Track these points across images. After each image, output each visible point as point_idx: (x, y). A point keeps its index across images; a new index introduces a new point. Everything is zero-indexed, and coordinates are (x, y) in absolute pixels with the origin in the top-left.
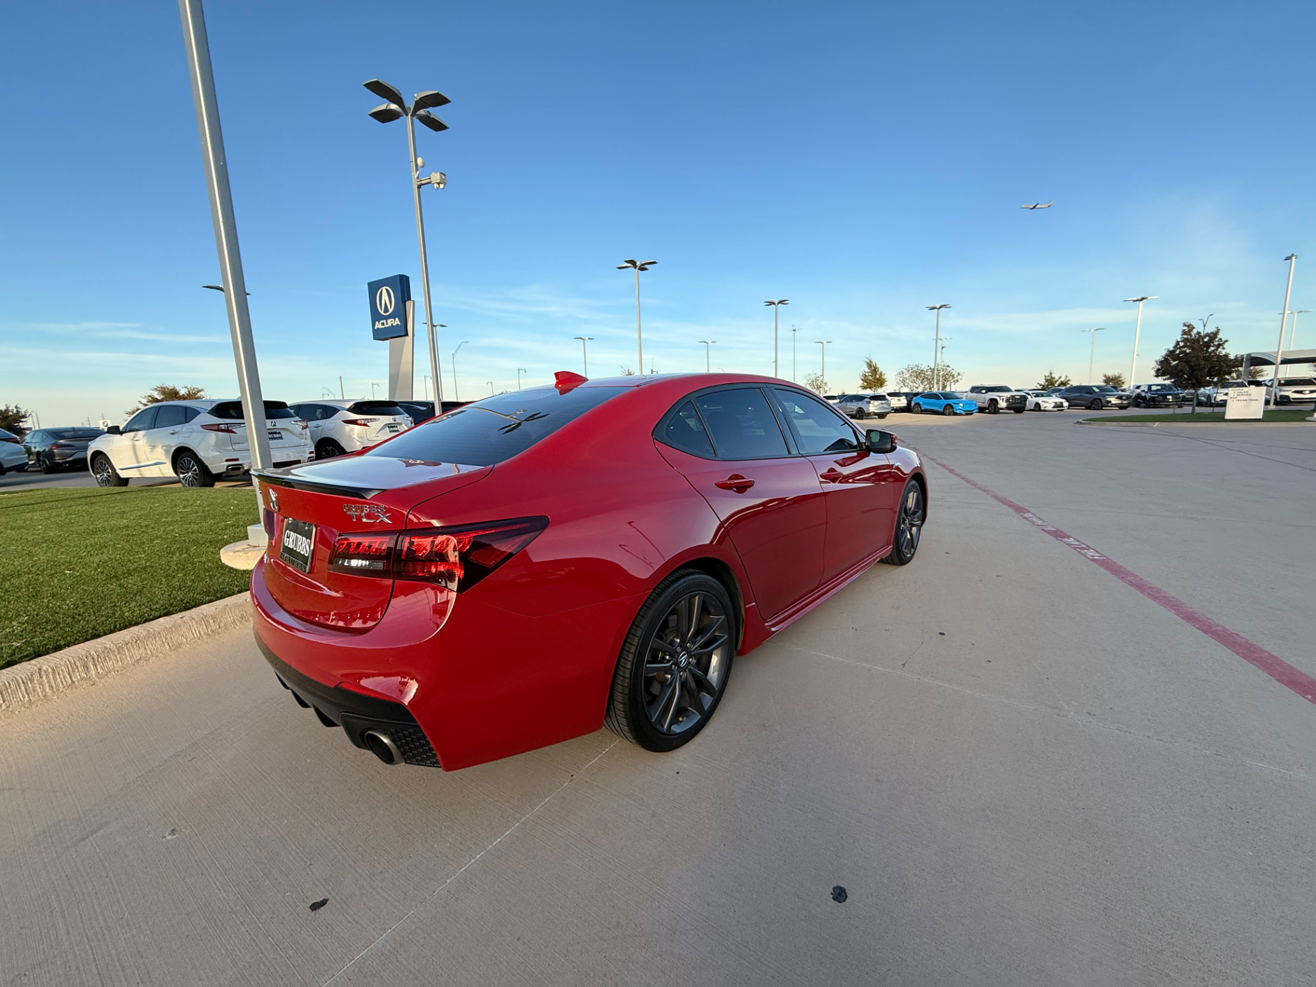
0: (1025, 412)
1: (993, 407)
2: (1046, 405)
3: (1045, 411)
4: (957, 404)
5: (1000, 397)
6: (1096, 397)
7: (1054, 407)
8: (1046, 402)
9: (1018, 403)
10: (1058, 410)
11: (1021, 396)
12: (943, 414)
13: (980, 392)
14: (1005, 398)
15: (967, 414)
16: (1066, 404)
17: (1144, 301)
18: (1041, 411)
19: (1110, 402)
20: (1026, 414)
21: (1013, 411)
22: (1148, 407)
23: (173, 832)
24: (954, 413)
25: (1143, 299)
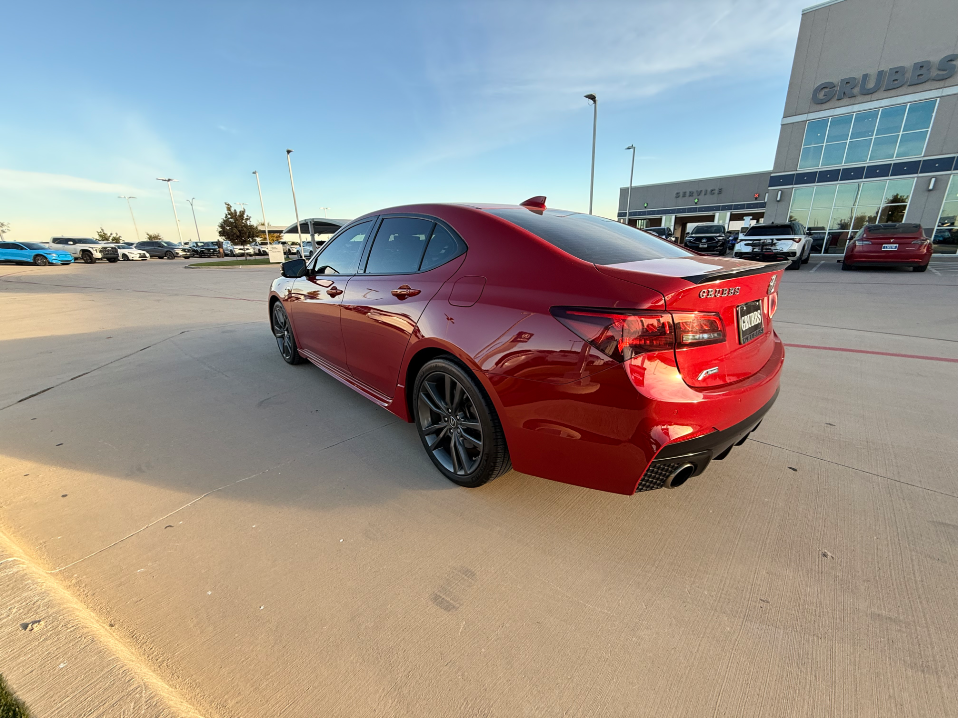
0: (118, 262)
1: (87, 257)
2: (132, 255)
3: (132, 260)
4: (50, 254)
5: (92, 248)
6: (166, 250)
7: (139, 257)
8: (132, 253)
9: (111, 254)
10: (143, 260)
11: (112, 248)
12: (34, 264)
13: (67, 243)
14: (98, 249)
15: (63, 264)
16: (148, 255)
17: (170, 181)
18: (130, 260)
19: (177, 253)
20: (119, 263)
21: (107, 261)
22: (201, 257)
23: (825, 555)
24: (49, 263)
25: (169, 180)
